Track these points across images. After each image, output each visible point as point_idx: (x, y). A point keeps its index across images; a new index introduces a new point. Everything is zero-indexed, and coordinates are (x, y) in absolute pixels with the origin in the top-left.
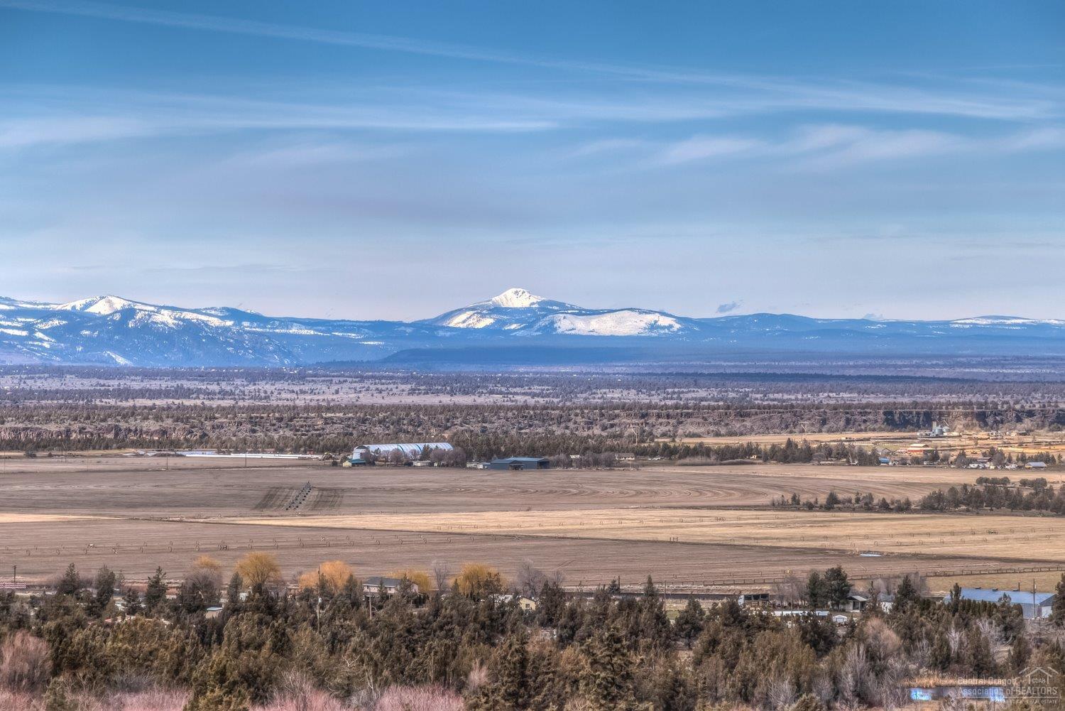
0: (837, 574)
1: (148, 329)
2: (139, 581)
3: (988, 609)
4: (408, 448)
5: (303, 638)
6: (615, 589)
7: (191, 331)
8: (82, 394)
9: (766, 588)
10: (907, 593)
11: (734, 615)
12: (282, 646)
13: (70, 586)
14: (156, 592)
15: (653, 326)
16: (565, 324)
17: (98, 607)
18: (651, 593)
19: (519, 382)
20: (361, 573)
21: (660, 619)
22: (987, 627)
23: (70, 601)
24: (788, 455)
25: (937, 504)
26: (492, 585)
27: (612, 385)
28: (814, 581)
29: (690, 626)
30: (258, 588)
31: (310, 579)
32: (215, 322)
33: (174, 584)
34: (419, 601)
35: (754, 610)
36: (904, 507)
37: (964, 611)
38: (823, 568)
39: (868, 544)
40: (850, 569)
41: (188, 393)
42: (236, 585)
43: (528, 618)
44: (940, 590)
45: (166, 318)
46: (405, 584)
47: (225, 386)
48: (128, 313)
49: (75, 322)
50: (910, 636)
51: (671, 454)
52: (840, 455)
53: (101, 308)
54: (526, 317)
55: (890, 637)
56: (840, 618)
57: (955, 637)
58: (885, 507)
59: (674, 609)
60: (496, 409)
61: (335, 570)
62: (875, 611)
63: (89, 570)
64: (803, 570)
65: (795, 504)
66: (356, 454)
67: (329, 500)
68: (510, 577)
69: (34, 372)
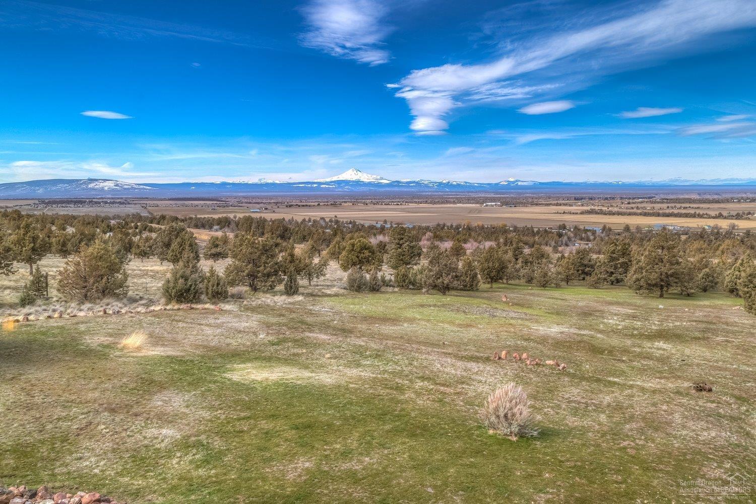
0: (564, 224)
1: (452, 185)
2: (449, 224)
3: (590, 230)
4: (493, 204)
5: (473, 234)
6: (526, 226)
7: (458, 185)
8: (441, 195)
9: (552, 227)
10: (576, 228)
11: (546, 231)
12: (470, 235)
13: (438, 225)
14: (452, 226)
15: (535, 184)
16: (519, 183)
17: (443, 228)
18: (532, 227)
19: (512, 193)
20: (484, 223)
21: (533, 231)
22: (589, 234)
23: (438, 227)
24: (557, 205)
25: (582, 213)
26: (505, 226)
27: (527, 193)
28: (560, 225)
29: (538, 232)
30: (468, 226)
31: (476, 224)
32: (462, 184)
33: (454, 225)
34: (494, 228)
35: (549, 230)
36: (577, 214)
37: (586, 231)
38: (561, 223)
39: (570, 220)
40: (566, 224)
41: (458, 195)
42: (464, 225)
43: (511, 231)
44: (582, 227)
45: (455, 183)
46: (491, 225)
47: (464, 194)
48: (449, 182)
49: (440, 184)
50: (575, 235)
51: (537, 204)
52: (565, 205)
53: (444, 182)
54: (513, 182)
55: (572, 235)
56: (564, 232)
57: (583, 235)
58: (573, 213)
59: (536, 230)
60: (508, 197)
61: (480, 223)
62: (570, 231)
63: (441, 223)
64: (558, 224)
65: (558, 213)
66: (485, 205)
67: (480, 211)
68: (509, 224)
69: (434, 192)
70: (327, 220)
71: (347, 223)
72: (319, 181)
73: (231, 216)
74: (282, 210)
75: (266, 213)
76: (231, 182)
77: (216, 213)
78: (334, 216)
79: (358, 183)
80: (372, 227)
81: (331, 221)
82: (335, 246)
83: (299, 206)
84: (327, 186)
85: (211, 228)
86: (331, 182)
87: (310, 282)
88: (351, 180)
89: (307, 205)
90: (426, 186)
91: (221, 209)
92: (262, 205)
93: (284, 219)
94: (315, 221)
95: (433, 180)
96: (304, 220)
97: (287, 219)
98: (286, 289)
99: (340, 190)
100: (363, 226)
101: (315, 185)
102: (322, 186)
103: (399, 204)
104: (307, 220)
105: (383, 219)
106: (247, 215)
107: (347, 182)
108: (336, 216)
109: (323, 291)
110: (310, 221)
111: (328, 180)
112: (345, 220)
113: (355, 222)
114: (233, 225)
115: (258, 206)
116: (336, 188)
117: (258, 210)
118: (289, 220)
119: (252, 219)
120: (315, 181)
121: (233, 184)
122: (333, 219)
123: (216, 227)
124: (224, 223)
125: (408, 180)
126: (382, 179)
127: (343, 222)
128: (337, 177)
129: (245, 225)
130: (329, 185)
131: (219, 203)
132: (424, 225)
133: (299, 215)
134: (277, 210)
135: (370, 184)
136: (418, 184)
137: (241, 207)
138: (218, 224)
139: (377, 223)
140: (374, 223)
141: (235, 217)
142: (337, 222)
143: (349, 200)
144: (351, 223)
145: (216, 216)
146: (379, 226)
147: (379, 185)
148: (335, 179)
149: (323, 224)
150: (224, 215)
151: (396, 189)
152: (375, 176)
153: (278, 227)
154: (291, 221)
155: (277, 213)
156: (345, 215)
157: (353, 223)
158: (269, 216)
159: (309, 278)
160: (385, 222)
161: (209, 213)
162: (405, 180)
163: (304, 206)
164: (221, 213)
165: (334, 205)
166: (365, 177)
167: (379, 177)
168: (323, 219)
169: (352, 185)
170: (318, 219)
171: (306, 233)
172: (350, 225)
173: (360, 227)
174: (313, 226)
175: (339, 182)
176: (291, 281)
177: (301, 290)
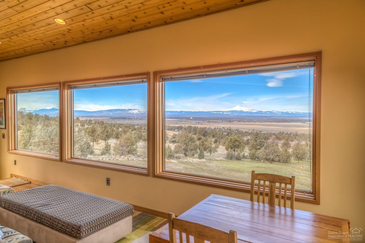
1: (289, 113)
2: (286, 132)
5: (297, 137)
7: (292, 113)
12: (295, 138)
13: (280, 133)
14: (287, 133)
20: (305, 133)
30: (296, 133)
31: (301, 133)
32: (294, 113)
33: (289, 133)
41: (292, 118)
42: (294, 133)
45: (290, 112)
47: (295, 118)
48: (287, 112)
49: (282, 113)
53: (285, 112)
61: (303, 132)
63: (282, 131)
66: (306, 123)
67: (303, 127)
69: (279, 116)
70: (226, 128)
71: (235, 130)
72: (223, 110)
73: (183, 125)
74: (206, 123)
75: (199, 124)
76: (184, 111)
77: (177, 124)
78: (229, 127)
79: (241, 112)
80: (246, 132)
81: (227, 129)
82: (226, 140)
83: (213, 122)
84: (226, 113)
85: (174, 130)
86: (229, 111)
87: (210, 155)
88: (238, 110)
89: (217, 122)
90: (275, 113)
91: (180, 123)
92: (197, 121)
93: (206, 128)
94: (220, 129)
95: (278, 111)
96: (215, 128)
97: (207, 128)
98: (199, 156)
99: (233, 115)
100: (242, 132)
101: (221, 113)
102: (224, 113)
103: (261, 122)
104: (216, 128)
105: (253, 129)
106: (190, 125)
107: (236, 111)
108: (230, 127)
109: (215, 158)
110: (218, 128)
111: (227, 110)
112: (234, 129)
113: (239, 130)
114: (183, 129)
115: (195, 121)
116: (231, 114)
117: (195, 123)
118: (208, 128)
119: (192, 127)
120: (222, 111)
121: (185, 112)
122: (229, 128)
123: (176, 130)
124: (179, 128)
125: (266, 111)
126: (253, 110)
127: (233, 130)
128: (231, 109)
129: (188, 130)
130: (227, 112)
131: (179, 120)
132: (273, 132)
133: (212, 126)
134: (203, 123)
135: (247, 112)
136: (271, 112)
137: (188, 122)
138: (177, 129)
139: (249, 131)
140: (248, 131)
141: (185, 126)
142: (230, 129)
143: (237, 120)
144: (237, 130)
145: (177, 126)
146: (250, 132)
147: (251, 113)
148: (231, 110)
149: (224, 130)
150: (181, 125)
151: (260, 115)
152: (250, 109)
153: (202, 131)
154: (209, 129)
155: (203, 125)
156: (234, 126)
157: (238, 130)
158: (199, 126)
159: (210, 153)
160: (253, 130)
161: (174, 124)
162: (264, 111)
163: (215, 122)
164: (179, 124)
165: (230, 121)
166: (245, 109)
167: (251, 109)
168: (224, 128)
169: (238, 113)
170: (222, 128)
171: (214, 134)
172: (236, 131)
173: (241, 132)
174: (219, 131)
175: (232, 111)
176: (201, 153)
177: (205, 157)
